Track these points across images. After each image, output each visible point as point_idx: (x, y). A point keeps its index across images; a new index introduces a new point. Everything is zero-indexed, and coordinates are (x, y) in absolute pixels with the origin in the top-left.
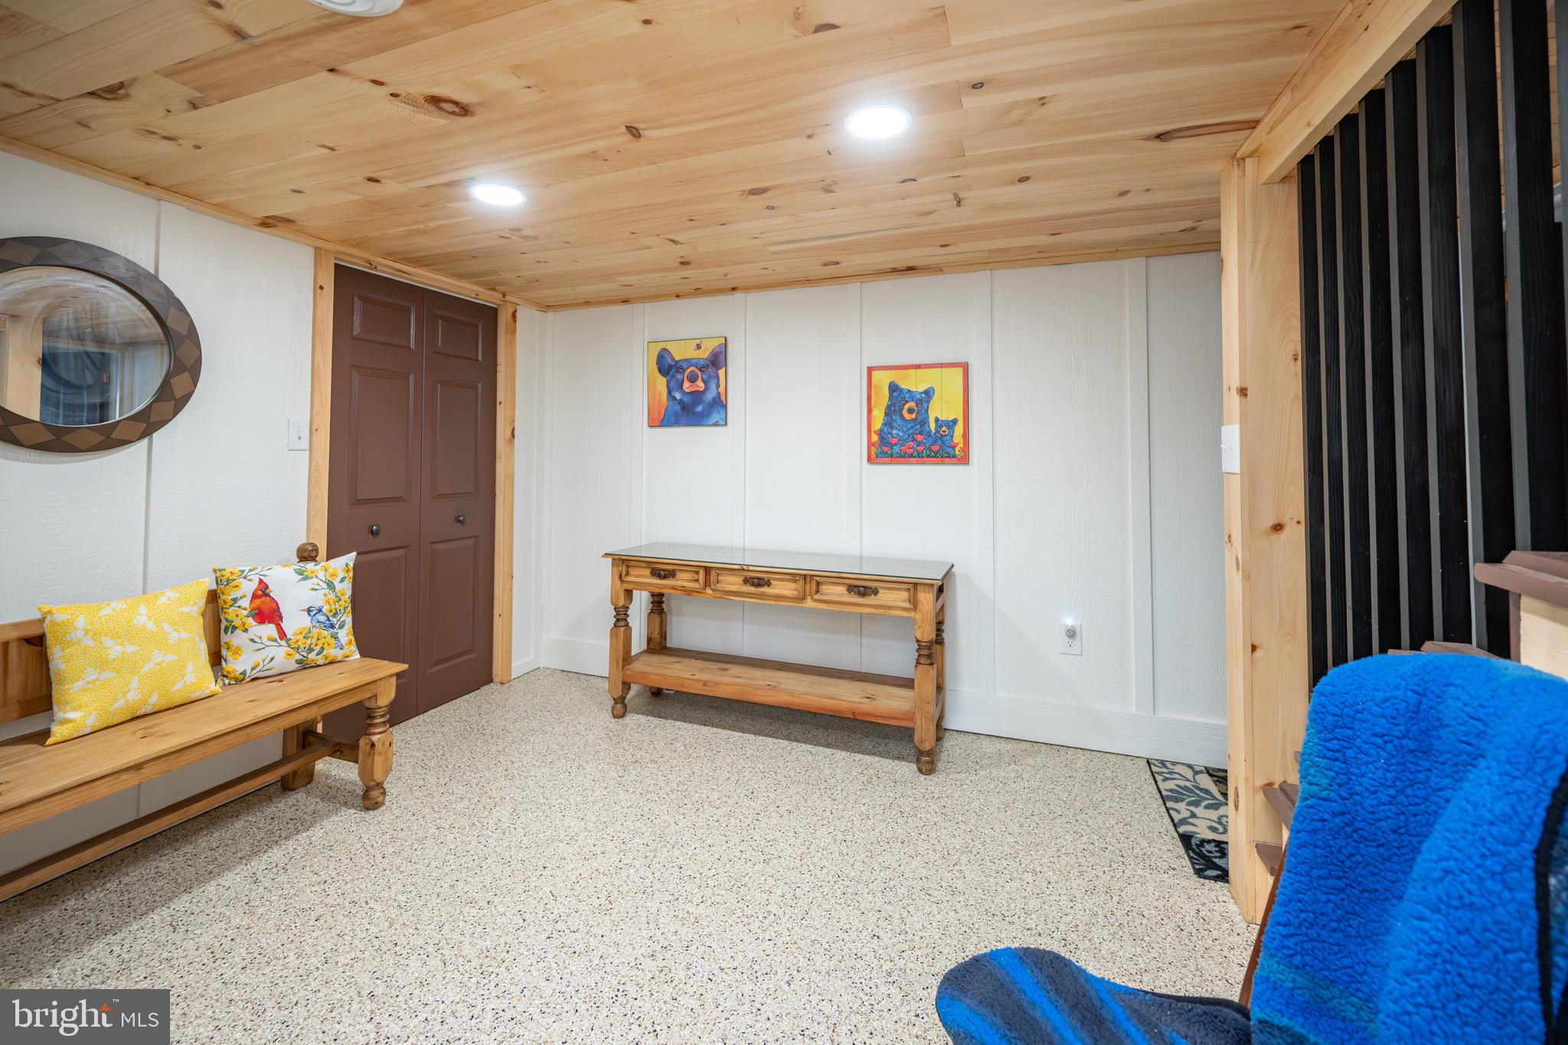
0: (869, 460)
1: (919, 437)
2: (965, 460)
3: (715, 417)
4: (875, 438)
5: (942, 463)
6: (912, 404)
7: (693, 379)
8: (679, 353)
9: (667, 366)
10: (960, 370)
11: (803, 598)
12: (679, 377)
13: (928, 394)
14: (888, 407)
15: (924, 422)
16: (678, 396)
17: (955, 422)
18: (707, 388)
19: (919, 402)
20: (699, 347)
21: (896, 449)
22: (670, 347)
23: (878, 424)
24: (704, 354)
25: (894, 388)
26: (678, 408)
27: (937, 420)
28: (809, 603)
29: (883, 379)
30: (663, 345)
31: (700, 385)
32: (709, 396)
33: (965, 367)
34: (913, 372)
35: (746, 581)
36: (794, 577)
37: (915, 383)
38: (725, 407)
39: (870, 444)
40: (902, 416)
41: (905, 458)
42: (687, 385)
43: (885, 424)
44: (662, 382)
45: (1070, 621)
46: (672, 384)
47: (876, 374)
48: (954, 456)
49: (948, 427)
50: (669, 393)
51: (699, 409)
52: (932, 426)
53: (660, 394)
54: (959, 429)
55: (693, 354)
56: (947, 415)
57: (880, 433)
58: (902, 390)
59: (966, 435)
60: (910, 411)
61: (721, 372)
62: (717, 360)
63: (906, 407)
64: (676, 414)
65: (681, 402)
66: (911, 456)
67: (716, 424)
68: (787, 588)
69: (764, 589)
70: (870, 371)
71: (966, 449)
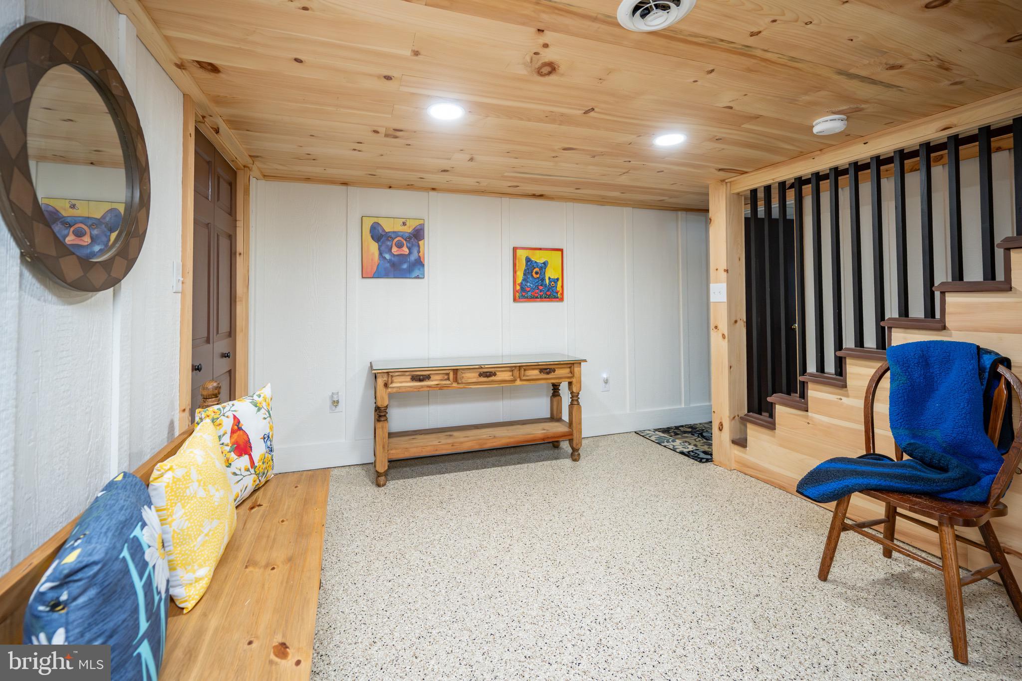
0: (515, 300)
1: (541, 288)
2: (562, 300)
3: (416, 273)
4: (518, 288)
5: (552, 301)
6: (537, 270)
7: (400, 246)
8: (388, 226)
9: (378, 235)
10: (560, 252)
11: (514, 381)
12: (389, 243)
13: (545, 264)
14: (525, 270)
15: (543, 280)
16: (388, 256)
17: (558, 279)
18: (410, 253)
19: (541, 268)
20: (404, 224)
21: (529, 294)
22: (381, 221)
23: (520, 279)
24: (408, 229)
25: (528, 260)
26: (388, 265)
27: (549, 278)
28: (518, 382)
29: (522, 255)
30: (375, 220)
31: (405, 250)
32: (413, 258)
33: (562, 250)
34: (538, 251)
35: (481, 375)
36: (511, 368)
37: (539, 258)
38: (423, 265)
39: (515, 291)
40: (532, 276)
41: (533, 298)
42: (395, 250)
43: (523, 280)
44: (374, 247)
45: (605, 376)
46: (383, 248)
47: (519, 252)
48: (558, 298)
49: (555, 282)
50: (381, 254)
51: (405, 266)
52: (547, 281)
53: (373, 254)
54: (560, 283)
55: (399, 228)
57: (521, 284)
58: (532, 261)
59: (562, 286)
60: (536, 273)
61: (421, 243)
62: (418, 235)
63: (534, 271)
64: (386, 269)
65: (390, 261)
66: (537, 298)
67: (417, 277)
68: (506, 376)
69: (493, 378)
70: (515, 249)
71: (562, 294)
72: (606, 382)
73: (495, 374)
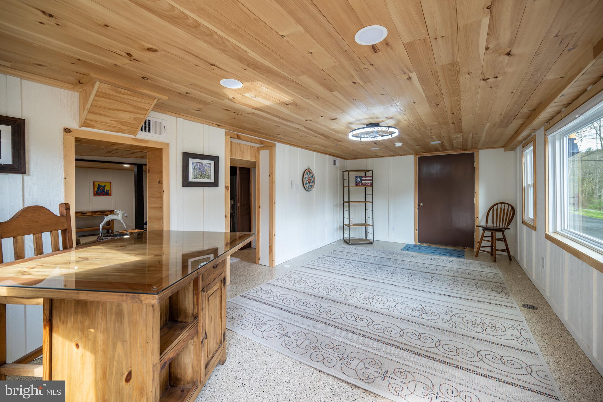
0: (94, 195)
1: (103, 192)
2: (111, 195)
4: (95, 192)
5: (107, 196)
10: (110, 183)
11: (92, 215)
13: (105, 186)
14: (98, 188)
15: (104, 190)
19: (103, 187)
21: (99, 194)
23: (96, 189)
25: (99, 185)
28: (94, 215)
29: (97, 184)
33: (111, 182)
35: (82, 214)
36: (91, 212)
37: (103, 184)
40: (100, 189)
41: (101, 195)
43: (97, 190)
48: (109, 195)
49: (108, 191)
52: (106, 191)
54: (110, 191)
56: (108, 189)
57: (96, 191)
59: (111, 192)
60: (102, 188)
68: (90, 214)
69: (86, 215)
70: (94, 182)
71: (111, 194)
72: (126, 217)
73: (86, 214)
